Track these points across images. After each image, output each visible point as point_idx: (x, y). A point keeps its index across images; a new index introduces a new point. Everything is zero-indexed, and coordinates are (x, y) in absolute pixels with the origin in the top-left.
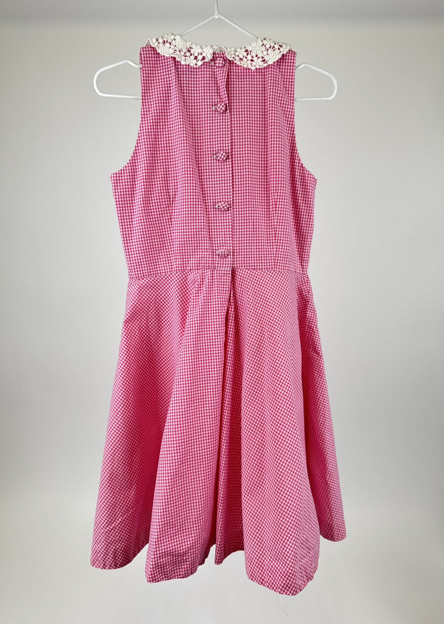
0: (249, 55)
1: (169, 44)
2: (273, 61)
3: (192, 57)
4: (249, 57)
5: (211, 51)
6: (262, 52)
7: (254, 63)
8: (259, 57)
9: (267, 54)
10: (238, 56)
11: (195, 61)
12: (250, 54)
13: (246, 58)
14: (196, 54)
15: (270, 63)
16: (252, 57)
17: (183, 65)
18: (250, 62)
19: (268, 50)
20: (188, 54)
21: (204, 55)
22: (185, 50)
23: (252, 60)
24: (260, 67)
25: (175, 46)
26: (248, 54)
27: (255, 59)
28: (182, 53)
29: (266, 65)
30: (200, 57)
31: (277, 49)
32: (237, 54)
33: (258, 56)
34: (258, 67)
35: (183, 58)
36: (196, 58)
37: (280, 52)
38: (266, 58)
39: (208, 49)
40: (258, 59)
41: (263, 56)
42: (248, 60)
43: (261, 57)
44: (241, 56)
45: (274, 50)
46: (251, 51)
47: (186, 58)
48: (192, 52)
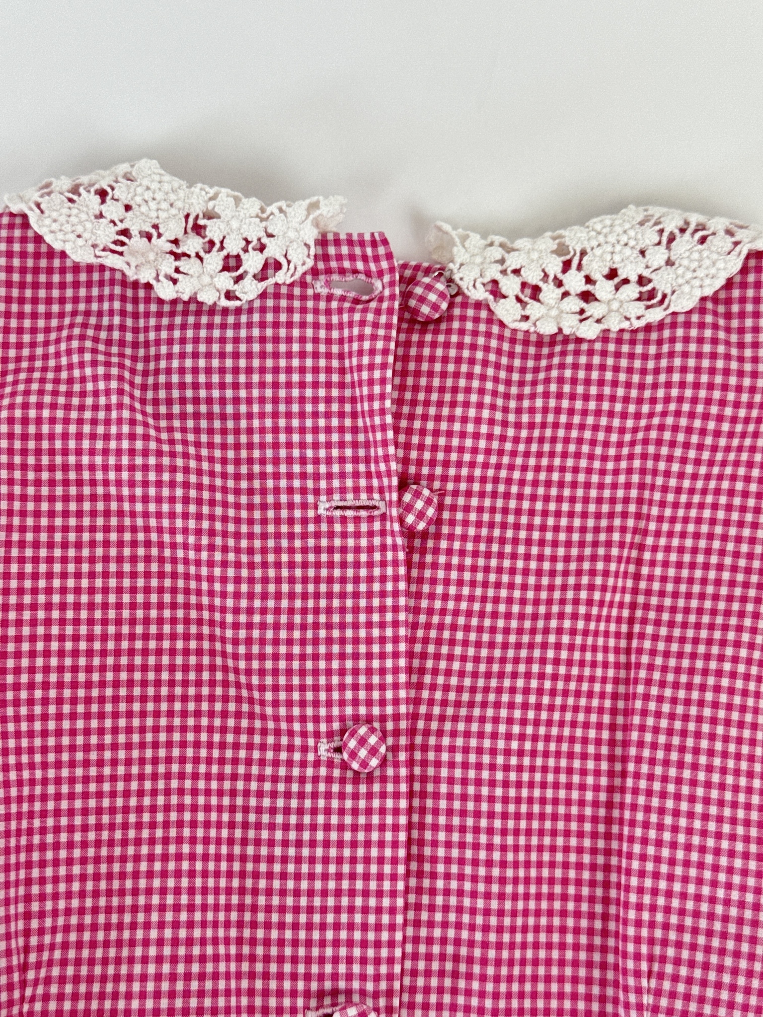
0: (573, 270)
1: (97, 199)
2: (698, 294)
3: (215, 260)
4: (575, 282)
5: (311, 235)
6: (642, 253)
7: (594, 310)
8: (626, 281)
9: (669, 263)
10: (516, 272)
11: (225, 281)
12: (579, 267)
13: (559, 284)
14: (234, 246)
15: (683, 303)
16: (589, 280)
17: (160, 302)
18: (575, 304)
19: (672, 239)
20: (193, 244)
21: (274, 250)
22: (173, 228)
23: (587, 296)
24: (626, 325)
25: (128, 208)
26: (567, 266)
27: (605, 288)
28: (163, 244)
29: (656, 315)
30: (253, 262)
31: (722, 233)
32: (513, 262)
33: (622, 275)
34: (614, 324)
35: (168, 266)
36: (232, 264)
37: (736, 244)
38: (662, 282)
39: (295, 223)
40: (617, 288)
41: (646, 273)
42: (566, 294)
43: (634, 278)
44: (533, 277)
45: (703, 240)
46: (583, 253)
47: (183, 264)
48: (214, 231)
